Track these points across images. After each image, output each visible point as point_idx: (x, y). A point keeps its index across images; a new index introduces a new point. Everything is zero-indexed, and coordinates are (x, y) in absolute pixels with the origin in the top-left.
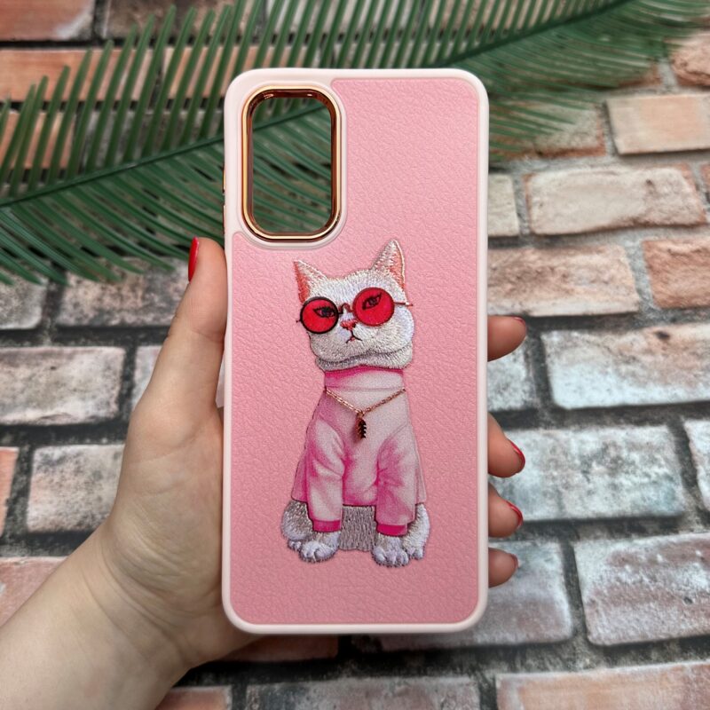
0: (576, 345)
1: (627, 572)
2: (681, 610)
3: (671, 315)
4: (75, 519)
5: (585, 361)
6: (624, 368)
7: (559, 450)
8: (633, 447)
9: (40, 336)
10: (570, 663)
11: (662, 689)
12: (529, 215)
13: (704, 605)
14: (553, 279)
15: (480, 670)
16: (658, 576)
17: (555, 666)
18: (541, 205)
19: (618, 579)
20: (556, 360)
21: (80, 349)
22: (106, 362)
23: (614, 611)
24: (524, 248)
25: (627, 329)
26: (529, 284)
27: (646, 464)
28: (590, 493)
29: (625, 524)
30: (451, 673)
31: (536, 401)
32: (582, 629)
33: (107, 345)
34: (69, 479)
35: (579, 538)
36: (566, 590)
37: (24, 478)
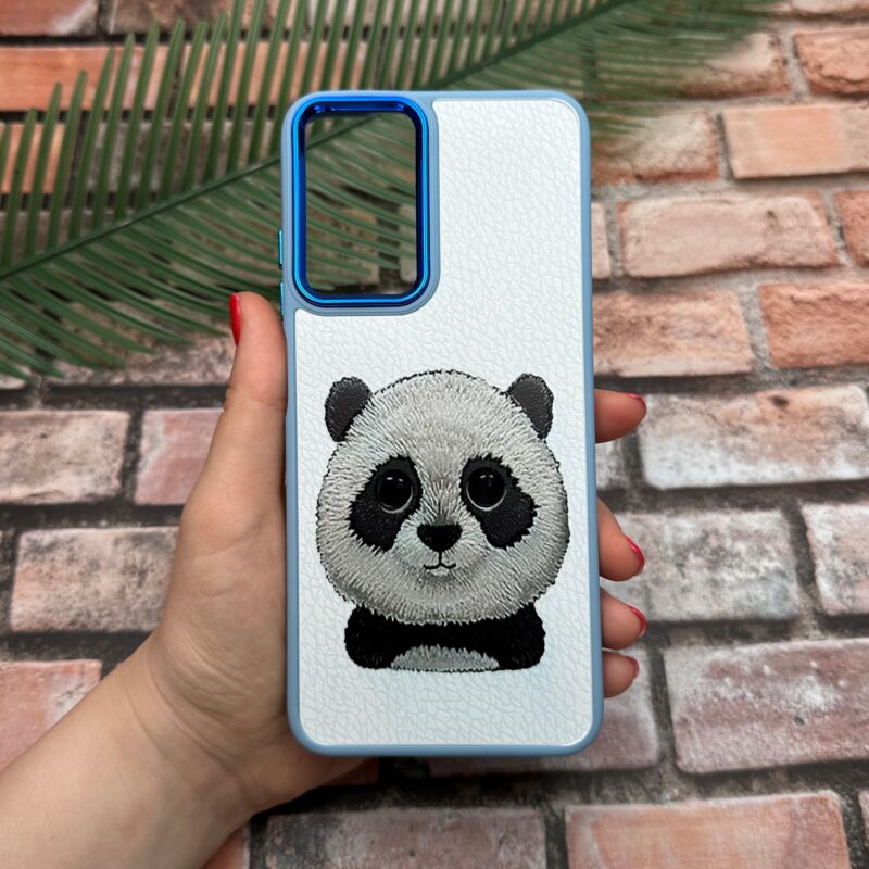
0: (674, 412)
1: (727, 686)
2: (791, 733)
3: (790, 376)
4: (68, 617)
5: (684, 430)
6: (730, 441)
7: (649, 539)
8: (739, 535)
9: (29, 397)
10: (655, 794)
11: (763, 825)
12: (624, 254)
13: (818, 726)
14: (649, 332)
15: (546, 800)
16: (764, 691)
17: (636, 797)
18: (638, 241)
19: (716, 694)
20: (650, 430)
21: (76, 413)
22: (107, 429)
23: (710, 733)
24: (615, 293)
25: (737, 393)
26: (620, 338)
27: (753, 557)
28: (684, 590)
29: (726, 628)
30: (512, 803)
31: (624, 480)
32: (670, 753)
33: (108, 408)
34: (61, 569)
35: (669, 644)
36: (652, 707)
37: (8, 568)
